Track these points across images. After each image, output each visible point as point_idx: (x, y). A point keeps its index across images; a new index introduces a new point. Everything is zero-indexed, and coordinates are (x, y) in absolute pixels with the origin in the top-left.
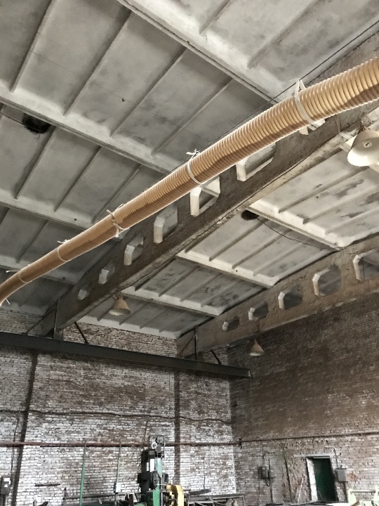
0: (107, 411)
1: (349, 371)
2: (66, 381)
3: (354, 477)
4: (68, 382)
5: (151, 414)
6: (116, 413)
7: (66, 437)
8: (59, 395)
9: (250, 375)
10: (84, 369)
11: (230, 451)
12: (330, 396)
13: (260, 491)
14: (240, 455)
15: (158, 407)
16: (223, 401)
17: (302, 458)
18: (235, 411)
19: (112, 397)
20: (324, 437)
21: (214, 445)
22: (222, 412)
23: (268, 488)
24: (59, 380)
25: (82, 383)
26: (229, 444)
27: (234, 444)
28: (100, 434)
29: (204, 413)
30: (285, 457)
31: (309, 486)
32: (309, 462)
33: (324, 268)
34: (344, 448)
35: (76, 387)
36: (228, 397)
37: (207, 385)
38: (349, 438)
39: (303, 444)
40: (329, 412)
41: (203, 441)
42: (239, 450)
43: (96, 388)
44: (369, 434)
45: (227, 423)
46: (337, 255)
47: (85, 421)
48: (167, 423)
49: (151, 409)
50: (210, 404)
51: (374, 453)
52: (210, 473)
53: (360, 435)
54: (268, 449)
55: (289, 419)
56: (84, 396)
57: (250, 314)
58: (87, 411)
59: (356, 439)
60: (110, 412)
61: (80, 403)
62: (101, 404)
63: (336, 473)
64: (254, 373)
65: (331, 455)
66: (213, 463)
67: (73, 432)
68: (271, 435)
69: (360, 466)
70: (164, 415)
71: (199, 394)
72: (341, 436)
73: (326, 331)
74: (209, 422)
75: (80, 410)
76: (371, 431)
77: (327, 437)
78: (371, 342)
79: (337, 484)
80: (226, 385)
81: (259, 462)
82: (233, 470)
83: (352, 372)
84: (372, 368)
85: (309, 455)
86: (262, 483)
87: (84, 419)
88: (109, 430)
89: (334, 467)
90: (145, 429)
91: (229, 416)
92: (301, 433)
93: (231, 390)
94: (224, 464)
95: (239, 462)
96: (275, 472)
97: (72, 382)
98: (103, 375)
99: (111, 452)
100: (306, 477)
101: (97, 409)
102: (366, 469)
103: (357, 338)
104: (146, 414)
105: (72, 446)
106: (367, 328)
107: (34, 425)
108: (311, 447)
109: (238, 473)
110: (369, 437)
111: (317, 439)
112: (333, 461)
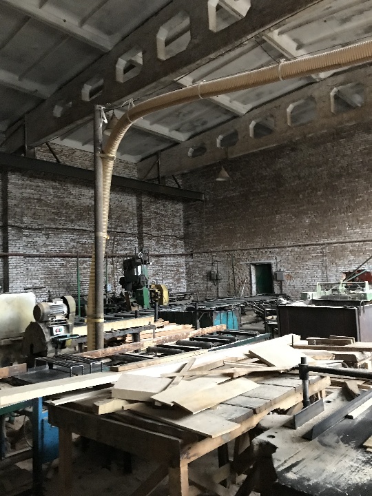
0: (78, 228)
1: (299, 196)
2: (37, 199)
3: (290, 277)
4: (39, 200)
5: (118, 231)
6: (86, 229)
7: (44, 249)
8: (32, 212)
9: (203, 198)
10: (53, 188)
11: (182, 260)
12: (278, 217)
13: (207, 289)
14: (191, 264)
15: (123, 224)
16: (177, 221)
17: (247, 264)
18: (187, 228)
19: (82, 215)
20: (268, 248)
21: (170, 256)
22: (176, 230)
23: (215, 287)
24: (30, 198)
25: (52, 202)
26: (181, 255)
27: (186, 255)
28: (74, 247)
29: (162, 230)
30: (233, 264)
31: (251, 284)
32: (252, 267)
33: (300, 99)
34: (284, 257)
35: (47, 205)
36: (182, 217)
37: (164, 207)
38: (290, 249)
39: (250, 254)
40: (275, 229)
41: (161, 253)
42: (190, 259)
43: (67, 206)
44: (308, 245)
45: (181, 239)
46: (315, 86)
47: (59, 236)
48: (132, 238)
49: (117, 226)
50: (166, 222)
51: (310, 259)
52: (167, 277)
53: (300, 246)
54: (217, 258)
55: (239, 235)
56: (56, 214)
57: (218, 141)
58: (61, 227)
59: (296, 249)
60: (81, 228)
61: (53, 220)
62: (72, 221)
63: (276, 274)
64: (207, 197)
65: (273, 262)
66: (169, 270)
67: (50, 245)
68: (221, 247)
69: (296, 269)
70: (128, 231)
71: (157, 214)
72: (283, 247)
73: (281, 160)
74: (166, 237)
75: (54, 226)
76: (309, 243)
77: (271, 248)
78: (322, 171)
79: (275, 282)
80: (180, 206)
81: (209, 268)
82: (184, 275)
83: (301, 196)
84: (319, 193)
85: (254, 262)
86: (210, 283)
87: (58, 234)
88: (82, 244)
89: (274, 270)
90: (113, 243)
91: (182, 232)
92: (249, 245)
93: (184, 211)
94: (178, 270)
95: (190, 269)
96: (222, 275)
97: (43, 200)
98: (71, 194)
99: (86, 262)
100: (249, 278)
101: (70, 226)
102: (301, 271)
103: (311, 167)
104: (113, 230)
105: (50, 256)
106: (321, 158)
107: (15, 238)
108: (256, 256)
109: (189, 277)
110: (307, 248)
111: (261, 250)
112: (273, 266)
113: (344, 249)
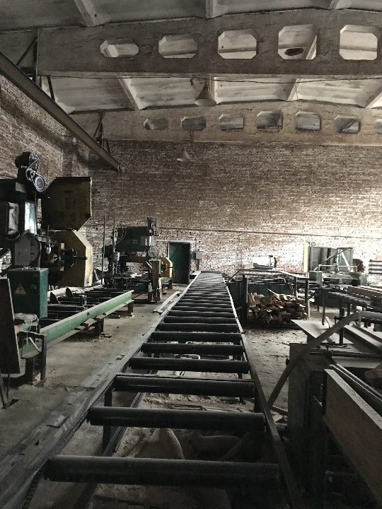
3: (208, 257)
4: (2, 137)
9: (119, 169)
10: (13, 127)
12: (201, 202)
17: (164, 242)
20: (188, 229)
25: (11, 143)
33: (270, 110)
34: (204, 239)
35: (7, 145)
38: (210, 233)
39: (168, 233)
40: (197, 213)
51: (226, 243)
53: (219, 231)
55: (158, 213)
59: (216, 234)
63: (195, 254)
64: (123, 168)
65: (192, 242)
69: (213, 250)
72: (204, 230)
76: (228, 230)
77: (192, 230)
79: (192, 260)
89: (192, 250)
102: (217, 253)
108: (175, 236)
111: (182, 231)
112: (192, 246)
113: (257, 238)
